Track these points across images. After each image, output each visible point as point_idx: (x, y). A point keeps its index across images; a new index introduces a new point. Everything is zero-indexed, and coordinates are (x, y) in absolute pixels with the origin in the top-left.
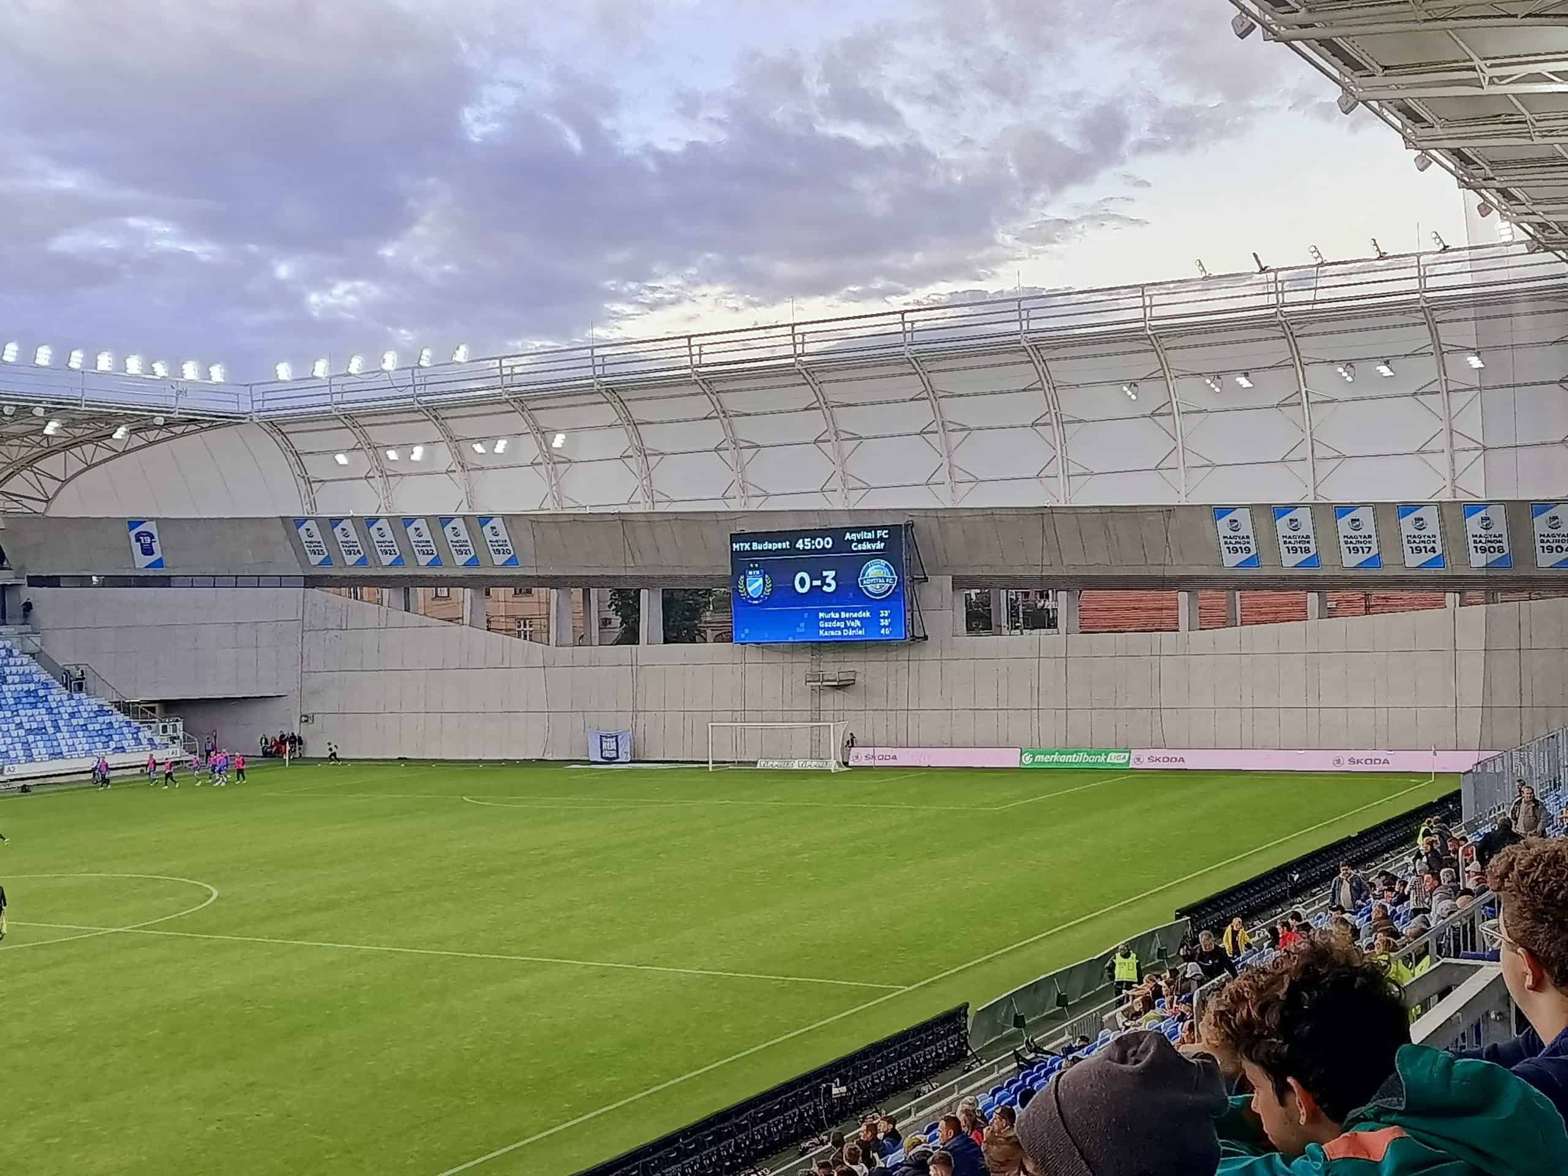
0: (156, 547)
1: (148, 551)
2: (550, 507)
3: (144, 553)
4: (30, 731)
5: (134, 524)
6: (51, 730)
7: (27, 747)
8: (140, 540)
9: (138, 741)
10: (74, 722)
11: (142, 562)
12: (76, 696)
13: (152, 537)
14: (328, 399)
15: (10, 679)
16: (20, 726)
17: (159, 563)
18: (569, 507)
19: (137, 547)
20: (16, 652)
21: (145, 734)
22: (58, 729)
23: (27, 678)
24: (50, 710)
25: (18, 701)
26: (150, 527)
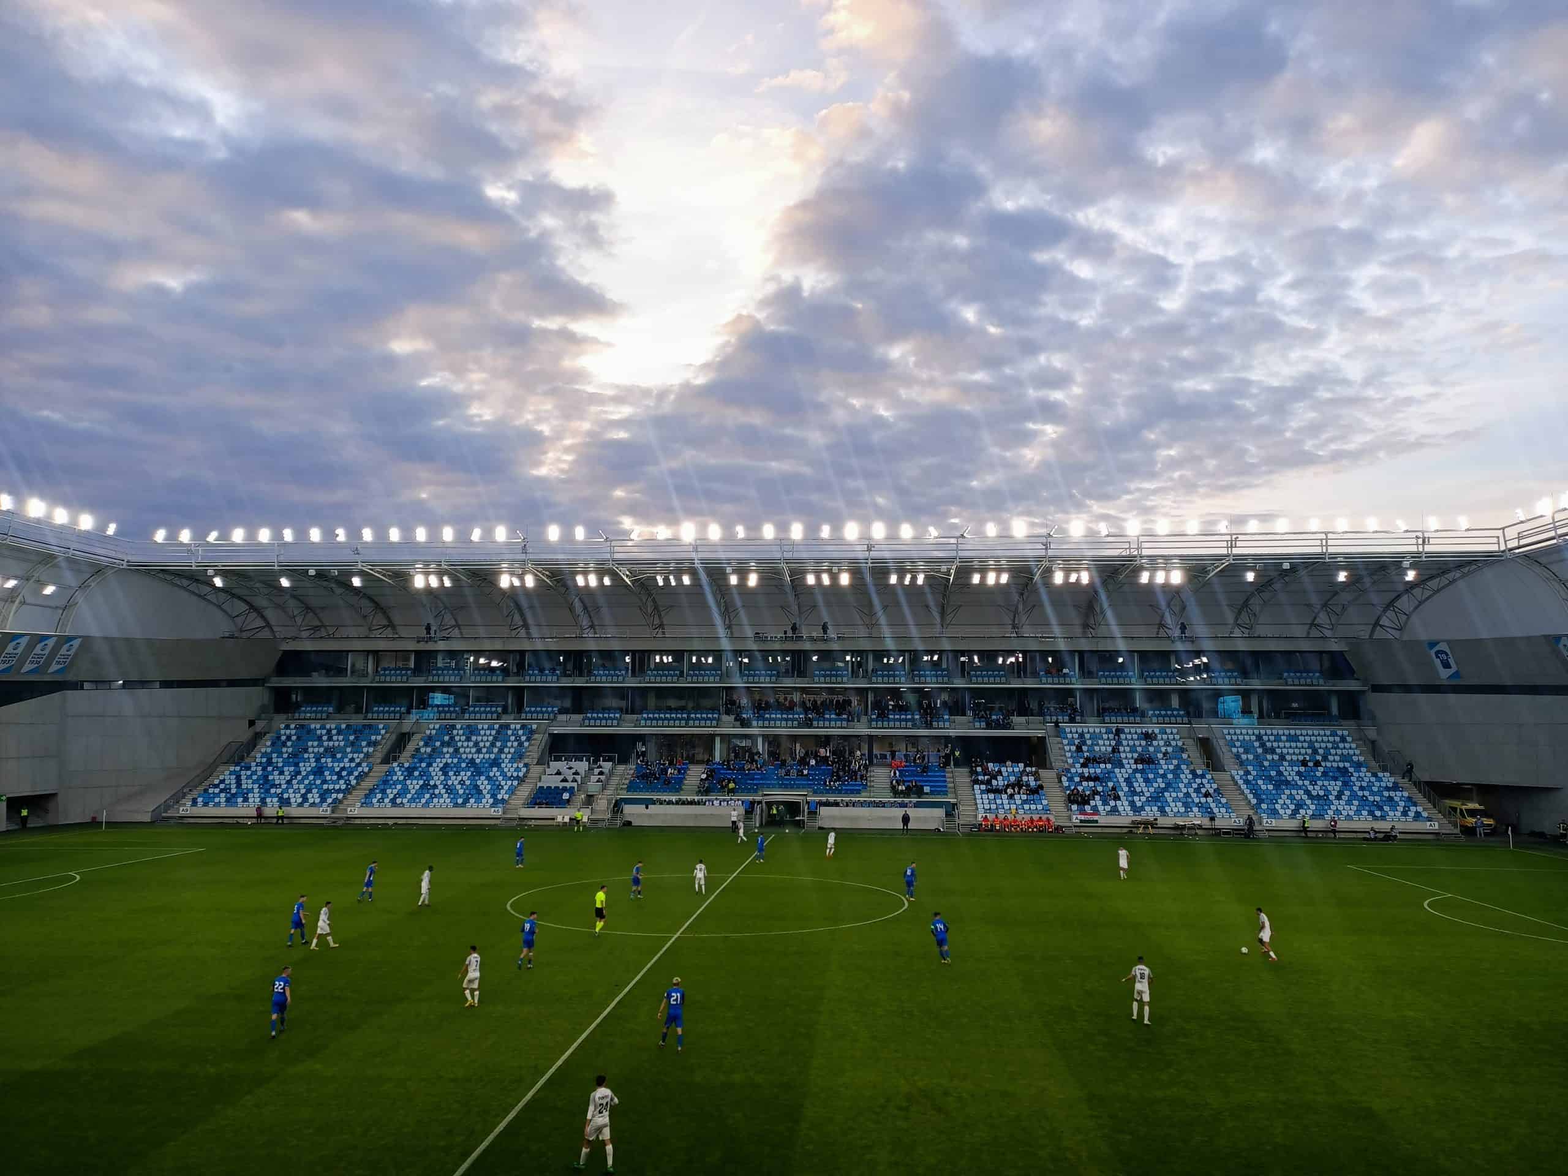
0: (1452, 661)
1: (1446, 665)
3: (1444, 667)
4: (1311, 797)
5: (1432, 644)
6: (1333, 797)
8: (1439, 657)
9: (1406, 814)
10: (1361, 793)
11: (1444, 673)
13: (1447, 655)
14: (1552, 534)
15: (1331, 758)
16: (1308, 792)
17: (1456, 675)
19: (1438, 662)
20: (1349, 739)
22: (1338, 798)
23: (1346, 758)
24: (1346, 783)
25: (1324, 774)
26: (1443, 647)
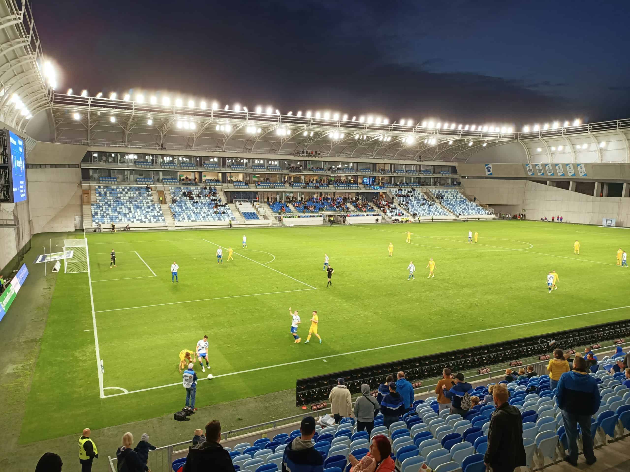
0: (491, 170)
1: (489, 171)
2: (599, 162)
4: (463, 209)
5: (487, 165)
6: (467, 209)
7: (463, 212)
9: (486, 213)
10: (472, 208)
11: (487, 173)
12: (471, 202)
13: (490, 168)
15: (458, 198)
16: (461, 208)
17: (491, 174)
18: (605, 162)
19: (487, 170)
20: (459, 192)
21: (487, 212)
22: (469, 209)
23: (461, 198)
24: (466, 205)
25: (460, 202)
